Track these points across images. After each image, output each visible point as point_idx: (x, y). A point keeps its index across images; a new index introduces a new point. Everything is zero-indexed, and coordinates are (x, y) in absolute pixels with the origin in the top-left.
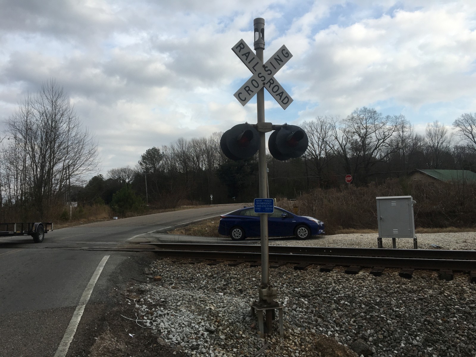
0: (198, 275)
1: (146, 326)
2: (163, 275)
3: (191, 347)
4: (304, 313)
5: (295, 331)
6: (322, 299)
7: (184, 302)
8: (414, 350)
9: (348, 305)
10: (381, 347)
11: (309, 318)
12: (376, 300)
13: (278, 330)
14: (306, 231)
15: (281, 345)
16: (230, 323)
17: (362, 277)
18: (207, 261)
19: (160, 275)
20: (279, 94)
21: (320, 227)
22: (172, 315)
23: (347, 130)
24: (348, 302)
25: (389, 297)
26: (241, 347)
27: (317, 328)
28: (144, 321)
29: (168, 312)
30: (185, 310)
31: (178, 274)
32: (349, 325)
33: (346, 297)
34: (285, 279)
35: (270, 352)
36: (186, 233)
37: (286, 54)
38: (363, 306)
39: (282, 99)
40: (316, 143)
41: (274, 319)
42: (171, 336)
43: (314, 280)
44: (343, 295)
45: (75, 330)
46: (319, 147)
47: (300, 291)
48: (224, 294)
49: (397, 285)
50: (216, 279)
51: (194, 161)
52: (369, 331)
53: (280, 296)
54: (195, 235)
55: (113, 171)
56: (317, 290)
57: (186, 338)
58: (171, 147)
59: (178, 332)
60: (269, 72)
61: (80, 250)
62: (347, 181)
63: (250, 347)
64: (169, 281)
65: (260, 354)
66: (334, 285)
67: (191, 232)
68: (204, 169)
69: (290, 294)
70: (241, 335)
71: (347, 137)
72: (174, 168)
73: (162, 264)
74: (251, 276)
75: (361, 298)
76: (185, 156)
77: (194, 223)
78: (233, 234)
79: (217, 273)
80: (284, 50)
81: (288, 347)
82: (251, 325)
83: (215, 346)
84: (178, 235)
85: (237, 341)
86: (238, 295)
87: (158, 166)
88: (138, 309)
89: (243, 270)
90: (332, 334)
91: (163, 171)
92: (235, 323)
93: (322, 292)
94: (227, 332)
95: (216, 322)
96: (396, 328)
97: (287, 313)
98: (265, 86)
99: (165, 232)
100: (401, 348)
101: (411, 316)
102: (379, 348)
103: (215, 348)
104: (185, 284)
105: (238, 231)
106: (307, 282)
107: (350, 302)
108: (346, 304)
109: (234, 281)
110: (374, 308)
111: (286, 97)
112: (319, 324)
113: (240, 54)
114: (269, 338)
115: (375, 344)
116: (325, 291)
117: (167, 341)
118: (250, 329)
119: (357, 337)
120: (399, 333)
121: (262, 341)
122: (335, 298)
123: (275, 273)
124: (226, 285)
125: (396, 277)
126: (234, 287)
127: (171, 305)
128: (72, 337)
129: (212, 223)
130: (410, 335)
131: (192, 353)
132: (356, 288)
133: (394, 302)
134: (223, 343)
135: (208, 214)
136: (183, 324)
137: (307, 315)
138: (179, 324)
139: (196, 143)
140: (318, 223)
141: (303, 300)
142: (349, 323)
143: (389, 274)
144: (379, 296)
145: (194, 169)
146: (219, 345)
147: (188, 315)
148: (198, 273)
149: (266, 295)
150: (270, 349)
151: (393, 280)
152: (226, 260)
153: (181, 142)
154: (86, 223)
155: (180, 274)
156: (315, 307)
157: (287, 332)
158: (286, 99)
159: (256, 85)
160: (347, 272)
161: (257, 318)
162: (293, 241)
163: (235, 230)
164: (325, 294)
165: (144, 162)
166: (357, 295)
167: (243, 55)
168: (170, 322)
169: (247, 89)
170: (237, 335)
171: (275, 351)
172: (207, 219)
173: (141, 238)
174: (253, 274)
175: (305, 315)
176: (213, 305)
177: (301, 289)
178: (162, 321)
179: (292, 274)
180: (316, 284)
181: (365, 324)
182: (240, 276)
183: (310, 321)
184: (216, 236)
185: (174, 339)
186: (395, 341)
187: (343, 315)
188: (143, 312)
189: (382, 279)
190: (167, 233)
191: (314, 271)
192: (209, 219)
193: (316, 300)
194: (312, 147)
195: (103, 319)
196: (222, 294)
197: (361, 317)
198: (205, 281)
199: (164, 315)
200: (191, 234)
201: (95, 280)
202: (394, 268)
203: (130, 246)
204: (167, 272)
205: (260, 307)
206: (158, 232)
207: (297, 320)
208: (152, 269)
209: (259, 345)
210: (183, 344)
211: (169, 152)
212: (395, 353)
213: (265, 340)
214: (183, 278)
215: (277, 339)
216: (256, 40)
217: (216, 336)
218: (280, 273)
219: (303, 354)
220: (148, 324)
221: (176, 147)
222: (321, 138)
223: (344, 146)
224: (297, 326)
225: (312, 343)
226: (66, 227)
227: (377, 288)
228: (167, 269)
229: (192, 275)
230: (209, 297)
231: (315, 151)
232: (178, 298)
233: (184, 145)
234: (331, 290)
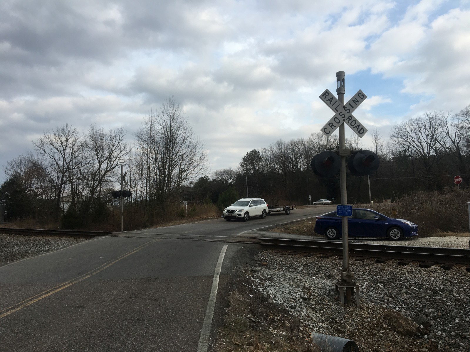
0: (295, 264)
1: (260, 291)
2: (268, 262)
3: (290, 307)
4: (379, 294)
5: (369, 305)
6: (395, 285)
7: (285, 279)
8: (465, 325)
9: (417, 290)
10: (439, 321)
11: (383, 297)
12: (440, 287)
13: (355, 303)
14: (398, 233)
15: (357, 313)
16: (318, 295)
17: (433, 270)
18: (303, 253)
19: (266, 262)
20: (356, 127)
21: (413, 229)
22: (277, 286)
23: (460, 126)
24: (417, 288)
25: (452, 286)
26: (326, 311)
27: (388, 305)
28: (258, 288)
29: (274, 284)
30: (286, 284)
31: (280, 262)
32: (415, 304)
33: (416, 284)
34: (367, 269)
35: (348, 316)
36: (285, 231)
37: (362, 96)
38: (429, 291)
39: (358, 130)
40: (424, 141)
41: (353, 295)
42: (277, 299)
43: (391, 271)
44: (413, 283)
45: (217, 287)
46: (427, 145)
47: (378, 278)
48: (316, 278)
49: (462, 277)
50: (311, 267)
51: (293, 162)
52: (431, 309)
53: (361, 282)
54: (294, 234)
55: (217, 172)
56: (392, 278)
57: (287, 300)
58: (270, 149)
59: (281, 297)
60: (348, 111)
61: (204, 241)
62: (456, 182)
63: (333, 311)
64: (273, 266)
65: (340, 316)
66: (407, 275)
67: (290, 231)
68: (302, 169)
69: (370, 280)
70: (327, 303)
71: (461, 134)
72: (273, 169)
73: (267, 254)
74: (338, 266)
75: (428, 286)
76: (284, 158)
77: (293, 223)
78: (328, 233)
79: (311, 263)
80: (360, 93)
81: (363, 314)
82: (334, 297)
83: (307, 308)
84: (278, 233)
85: (323, 306)
86: (327, 279)
87: (258, 168)
88: (253, 281)
89: (332, 261)
90: (399, 309)
91: (262, 172)
92: (322, 295)
93: (397, 280)
94: (317, 300)
95: (308, 293)
96: (453, 308)
97: (365, 293)
98: (345, 121)
99: (267, 230)
100: (455, 323)
101: (468, 300)
102: (437, 322)
103: (307, 309)
104: (285, 269)
105: (333, 231)
106: (385, 272)
107: (418, 288)
108: (415, 290)
109: (325, 269)
110: (438, 293)
111: (362, 128)
112: (389, 302)
113: (325, 100)
114: (348, 308)
115: (434, 319)
116: (399, 279)
117: (274, 301)
118: (334, 300)
119: (420, 313)
120: (455, 312)
121: (342, 308)
122: (406, 285)
123: (359, 265)
124: (318, 271)
125: (463, 271)
126: (324, 273)
127: (276, 281)
128: (217, 290)
129: (310, 223)
130: (464, 314)
131: (292, 310)
132: (425, 278)
133: (455, 289)
134: (314, 307)
135: (306, 214)
136: (285, 292)
137: (381, 295)
138: (282, 292)
139: (294, 145)
140: (410, 225)
141: (379, 285)
142: (415, 303)
143: (457, 269)
144: (444, 285)
145: (293, 170)
146: (310, 308)
147: (288, 287)
148: (296, 262)
149: (346, 276)
150: (348, 314)
151: (460, 273)
152: (319, 253)
153: (280, 144)
154: (199, 220)
155: (282, 262)
156: (389, 290)
157: (363, 305)
158: (362, 130)
159: (338, 121)
160: (421, 266)
161: (339, 293)
162: (385, 241)
163: (330, 230)
164: (399, 281)
165: (245, 164)
166: (425, 283)
167: (327, 100)
168: (276, 291)
169: (331, 125)
170: (324, 303)
171: (352, 316)
172: (305, 219)
173: (248, 234)
174: (341, 265)
175: (380, 295)
176: (307, 283)
177: (379, 277)
178: (271, 289)
179: (373, 265)
180: (392, 274)
181: (429, 305)
182: (330, 265)
183: (383, 300)
184: (313, 235)
185: (279, 301)
186: (451, 318)
187: (411, 297)
188: (256, 283)
189: (450, 272)
190: (269, 231)
191: (393, 264)
192: (307, 219)
193: (390, 285)
194: (420, 145)
195: (232, 283)
196: (315, 278)
197: (426, 299)
198: (301, 268)
199: (272, 286)
200: (289, 232)
201: (221, 260)
202: (463, 264)
203: (241, 239)
204: (272, 260)
205: (342, 284)
206: (261, 230)
207: (372, 298)
208: (260, 257)
209: (340, 311)
210: (285, 304)
211: (268, 154)
212: (450, 326)
213: (345, 309)
214: (284, 265)
215: (354, 309)
216: (338, 88)
217: (308, 302)
218: (363, 265)
219: (374, 320)
220: (261, 290)
221: (275, 149)
222: (430, 135)
223: (458, 143)
224: (371, 302)
225: (382, 314)
226: (184, 223)
227: (443, 279)
228: (272, 258)
229: (291, 263)
230: (304, 278)
231: (423, 150)
232: (281, 276)
233: (283, 147)
234: (404, 278)
